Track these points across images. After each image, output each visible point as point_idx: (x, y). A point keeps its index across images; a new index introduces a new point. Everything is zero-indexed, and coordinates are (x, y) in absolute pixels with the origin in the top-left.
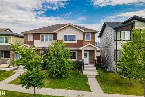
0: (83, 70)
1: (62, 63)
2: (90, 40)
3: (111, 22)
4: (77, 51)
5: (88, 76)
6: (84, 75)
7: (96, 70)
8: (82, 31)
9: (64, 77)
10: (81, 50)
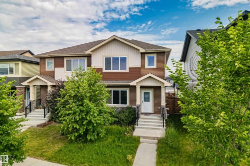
0: (136, 126)
1: (88, 113)
2: (155, 67)
3: (200, 30)
4: (129, 89)
5: (144, 139)
6: (135, 136)
7: (162, 128)
8: (139, 50)
9: (91, 139)
10: (135, 87)
